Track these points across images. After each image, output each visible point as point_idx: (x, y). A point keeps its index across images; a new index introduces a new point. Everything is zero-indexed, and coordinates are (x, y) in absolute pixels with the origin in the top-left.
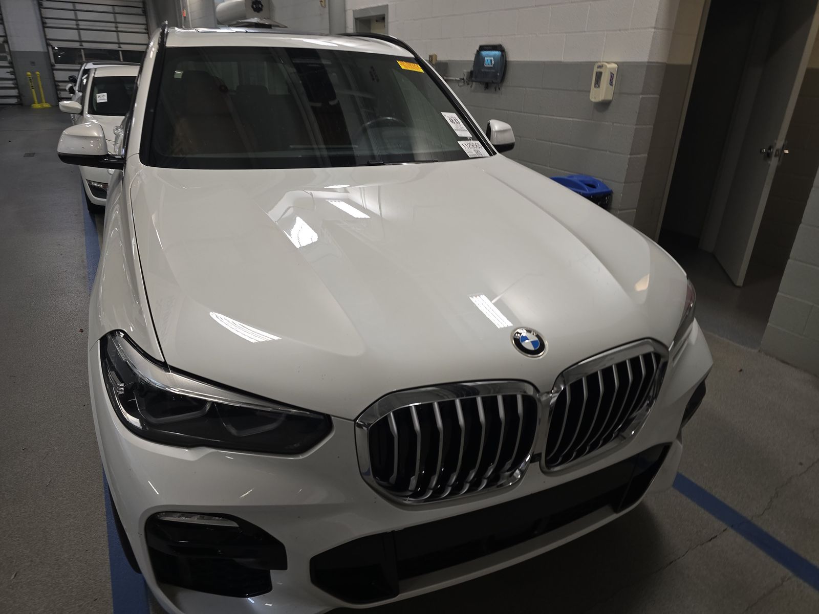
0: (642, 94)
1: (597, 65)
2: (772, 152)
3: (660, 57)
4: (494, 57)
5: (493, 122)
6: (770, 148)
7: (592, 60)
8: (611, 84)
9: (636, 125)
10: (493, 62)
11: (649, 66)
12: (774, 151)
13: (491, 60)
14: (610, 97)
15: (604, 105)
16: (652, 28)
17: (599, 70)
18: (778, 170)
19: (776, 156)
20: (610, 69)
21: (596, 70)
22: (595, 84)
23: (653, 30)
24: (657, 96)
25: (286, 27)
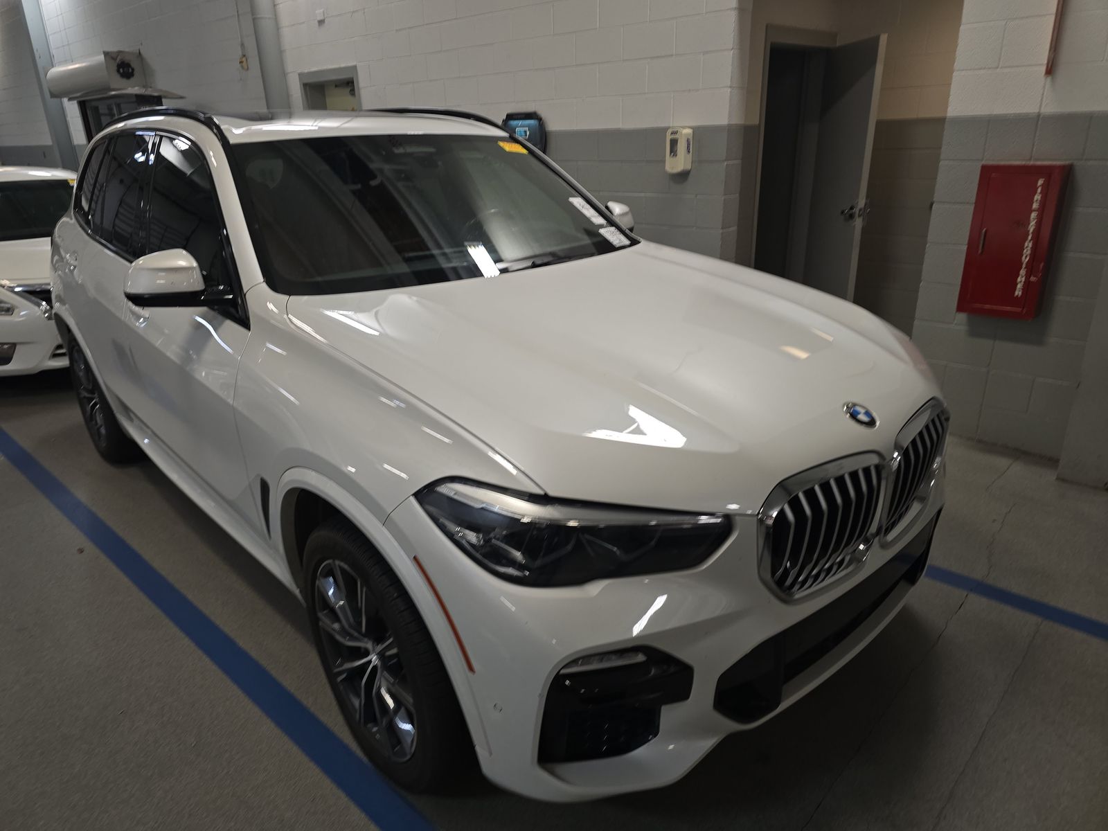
0: (726, 160)
1: (669, 131)
2: (855, 213)
3: (738, 120)
4: (529, 126)
5: (611, 205)
6: (852, 208)
7: (663, 125)
8: (689, 152)
9: (725, 194)
10: (528, 133)
11: (730, 129)
12: (856, 210)
13: (525, 132)
14: (689, 167)
15: (683, 176)
16: (727, 87)
17: (673, 136)
18: (865, 231)
19: (859, 216)
20: (686, 135)
21: (669, 137)
22: (671, 152)
23: (729, 90)
24: (738, 162)
25: (181, 98)
